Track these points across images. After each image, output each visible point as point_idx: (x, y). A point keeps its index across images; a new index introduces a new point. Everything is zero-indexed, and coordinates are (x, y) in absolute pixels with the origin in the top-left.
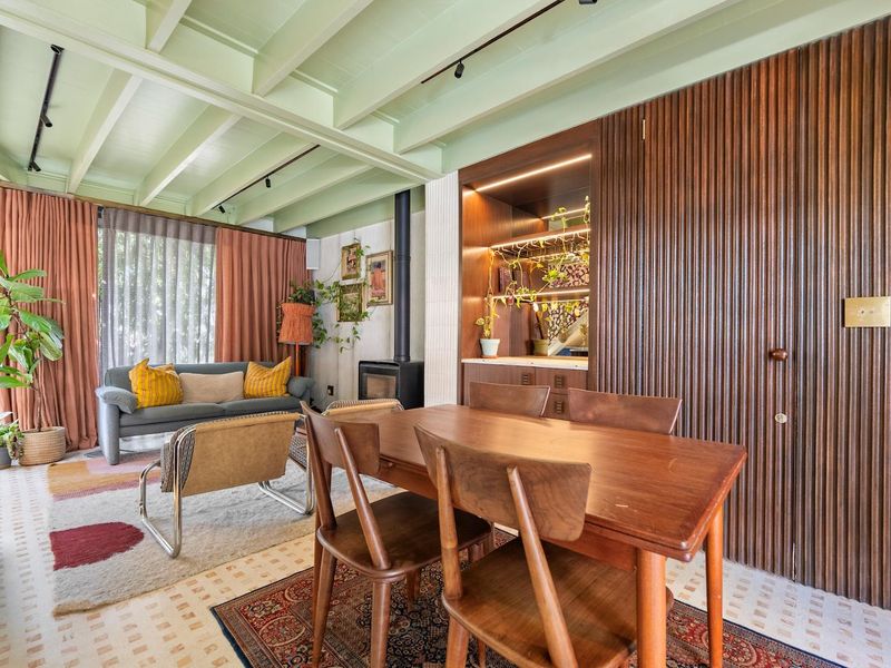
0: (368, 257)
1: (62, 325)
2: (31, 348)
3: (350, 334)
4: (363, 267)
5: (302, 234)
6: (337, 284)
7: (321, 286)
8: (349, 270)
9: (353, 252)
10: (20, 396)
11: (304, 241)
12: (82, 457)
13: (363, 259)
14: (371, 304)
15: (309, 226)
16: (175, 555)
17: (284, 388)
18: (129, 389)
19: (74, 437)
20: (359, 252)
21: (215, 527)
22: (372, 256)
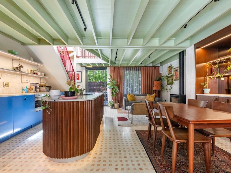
0: (174, 69)
1: (119, 87)
2: (115, 91)
3: (170, 88)
4: (173, 71)
5: (159, 65)
6: (167, 76)
7: (163, 77)
8: (170, 72)
9: (170, 68)
10: (114, 98)
11: (159, 66)
12: (121, 108)
13: (173, 69)
14: (175, 80)
15: (160, 63)
16: (132, 123)
17: (154, 100)
18: (127, 98)
19: (120, 105)
20: (172, 68)
21: (138, 121)
22: (175, 68)
